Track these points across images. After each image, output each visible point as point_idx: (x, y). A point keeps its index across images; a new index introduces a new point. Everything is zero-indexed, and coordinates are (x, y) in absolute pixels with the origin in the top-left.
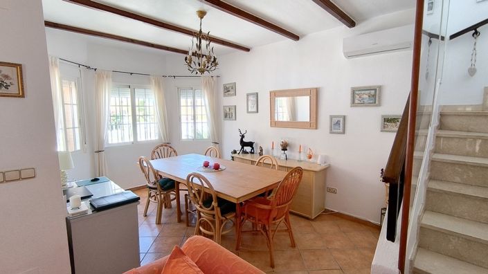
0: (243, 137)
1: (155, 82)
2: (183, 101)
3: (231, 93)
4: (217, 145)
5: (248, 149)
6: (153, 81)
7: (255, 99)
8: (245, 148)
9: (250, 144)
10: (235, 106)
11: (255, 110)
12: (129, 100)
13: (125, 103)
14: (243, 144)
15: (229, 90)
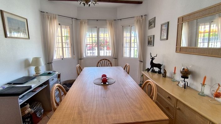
0: (153, 59)
1: (109, 24)
2: (125, 34)
3: (153, 25)
4: (142, 63)
5: (156, 69)
6: (108, 23)
7: (166, 28)
8: (155, 68)
9: (159, 66)
10: (154, 36)
11: (165, 37)
12: (96, 34)
13: (94, 36)
14: (153, 65)
15: (152, 23)
